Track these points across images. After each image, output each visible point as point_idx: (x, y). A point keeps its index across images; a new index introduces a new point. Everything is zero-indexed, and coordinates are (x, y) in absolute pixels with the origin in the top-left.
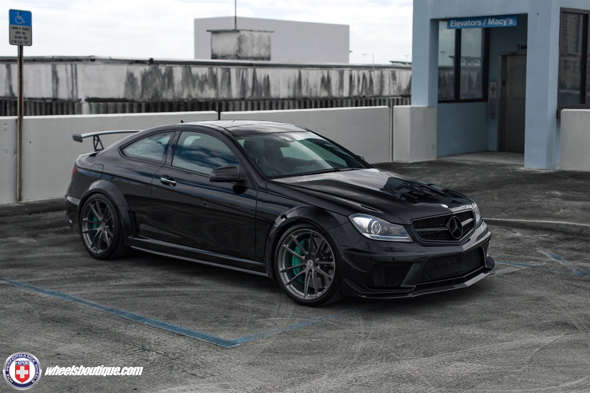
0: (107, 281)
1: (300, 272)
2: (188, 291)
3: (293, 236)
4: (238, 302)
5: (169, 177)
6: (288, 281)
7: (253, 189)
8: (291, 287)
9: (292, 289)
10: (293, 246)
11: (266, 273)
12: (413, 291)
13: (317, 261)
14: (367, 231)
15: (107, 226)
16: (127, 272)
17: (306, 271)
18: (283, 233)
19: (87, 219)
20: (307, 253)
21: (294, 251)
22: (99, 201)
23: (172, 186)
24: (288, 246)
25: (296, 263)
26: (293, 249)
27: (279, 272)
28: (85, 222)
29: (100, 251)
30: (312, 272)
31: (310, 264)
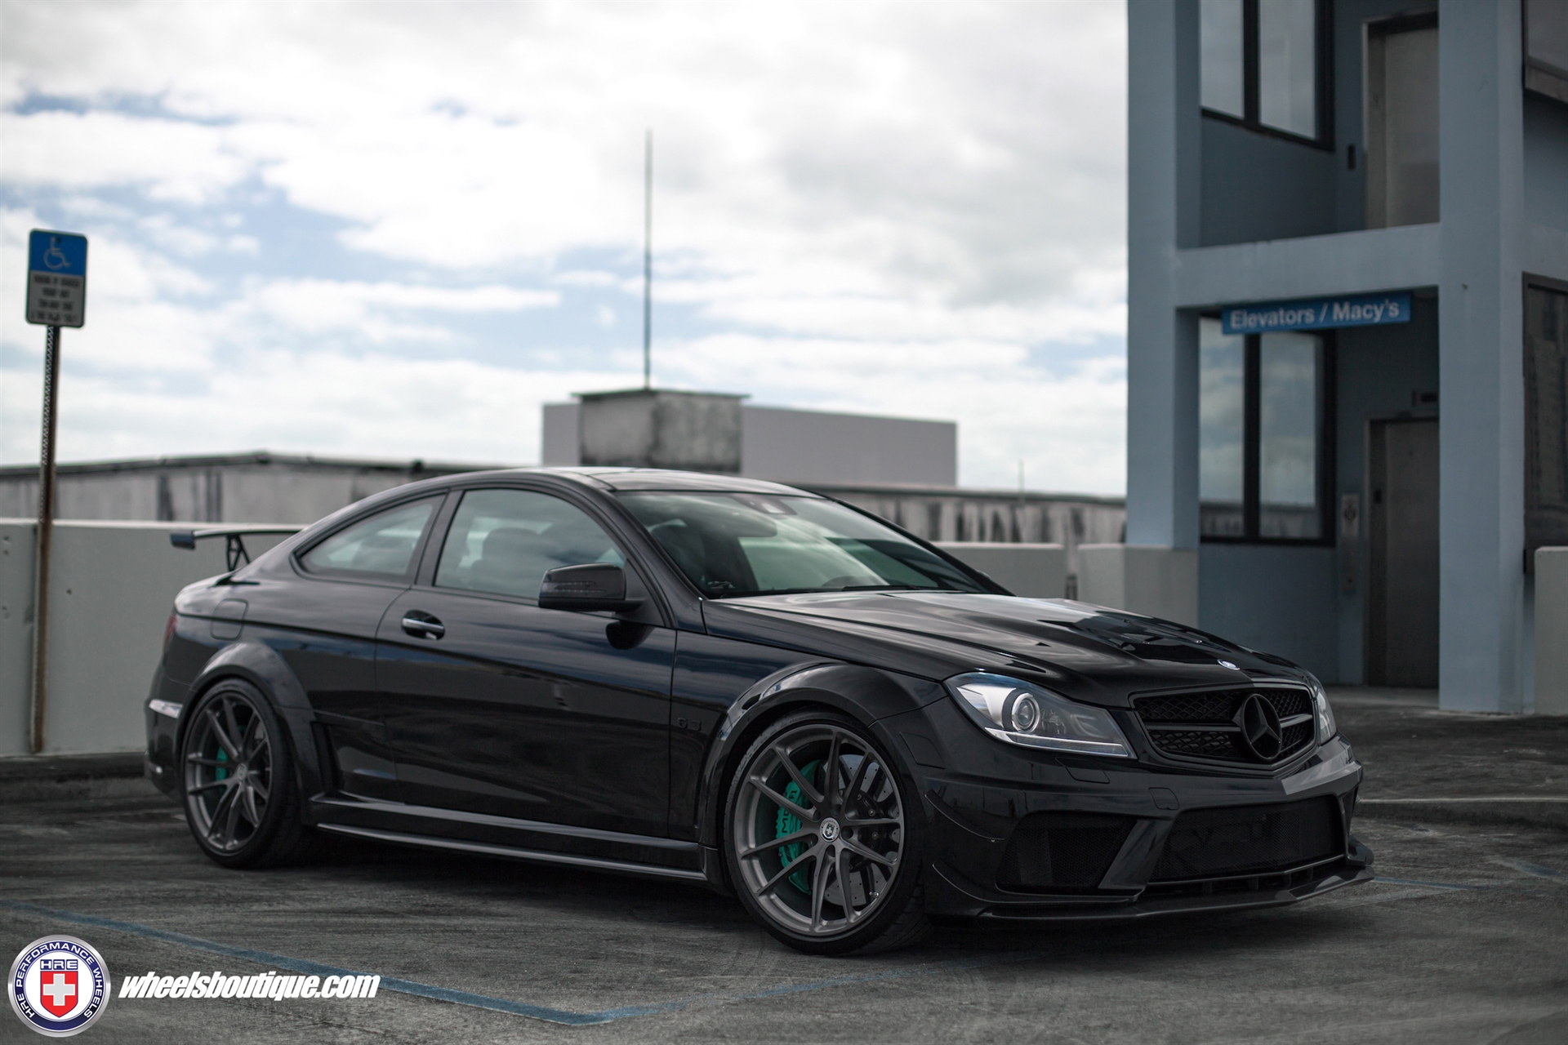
0: (246, 904)
1: (800, 854)
2: (470, 926)
3: (779, 749)
4: (616, 946)
5: (428, 617)
6: (764, 883)
7: (665, 627)
8: (772, 901)
9: (775, 907)
10: (780, 781)
11: (699, 870)
12: (1135, 903)
13: (853, 818)
14: (1001, 724)
15: (254, 772)
16: (305, 889)
17: (817, 851)
18: (751, 743)
19: (200, 754)
20: (821, 798)
21: (781, 794)
22: (231, 699)
23: (434, 637)
24: (764, 779)
25: (787, 831)
26: (782, 791)
27: (739, 858)
28: (194, 763)
29: (232, 844)
30: (834, 856)
31: (829, 831)
